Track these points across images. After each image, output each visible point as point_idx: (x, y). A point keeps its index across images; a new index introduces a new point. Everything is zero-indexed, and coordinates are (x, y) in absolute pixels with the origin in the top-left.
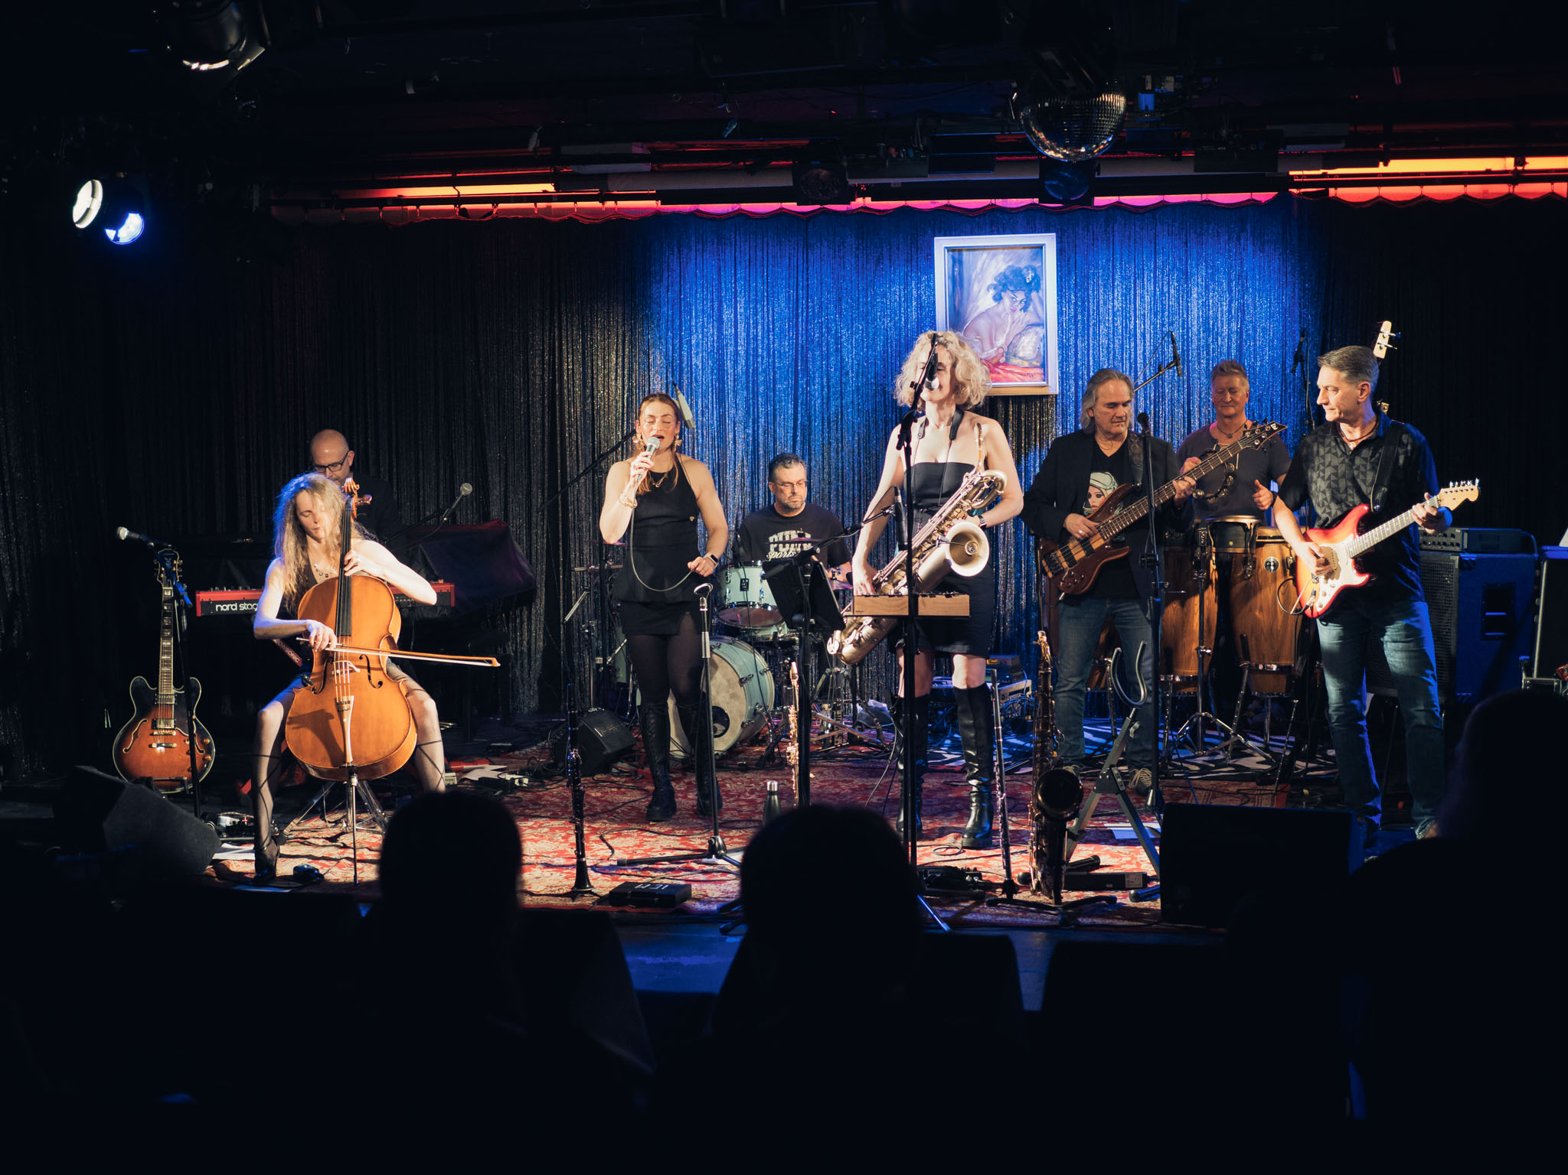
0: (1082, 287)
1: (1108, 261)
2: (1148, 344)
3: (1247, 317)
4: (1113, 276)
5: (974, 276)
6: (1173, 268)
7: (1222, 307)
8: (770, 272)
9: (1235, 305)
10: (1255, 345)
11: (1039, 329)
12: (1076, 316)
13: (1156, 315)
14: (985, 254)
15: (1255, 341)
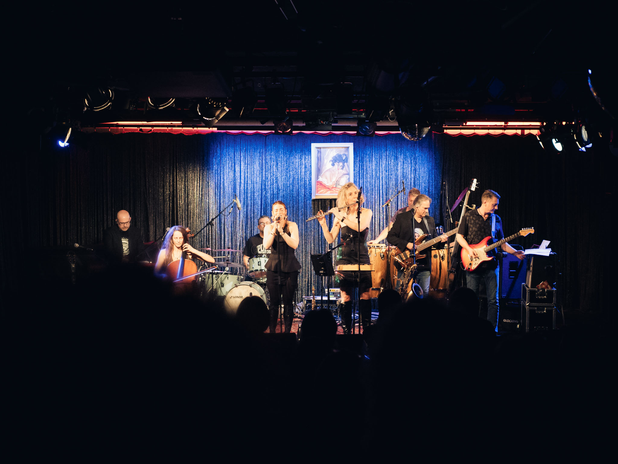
0: (362, 161)
1: (370, 152)
2: (384, 181)
3: (417, 172)
4: (372, 158)
5: (325, 157)
6: (392, 155)
7: (408, 169)
8: (253, 154)
9: (413, 168)
10: (419, 182)
11: (347, 176)
12: (359, 171)
13: (386, 171)
14: (329, 150)
15: (419, 181)
